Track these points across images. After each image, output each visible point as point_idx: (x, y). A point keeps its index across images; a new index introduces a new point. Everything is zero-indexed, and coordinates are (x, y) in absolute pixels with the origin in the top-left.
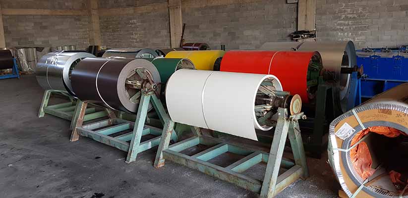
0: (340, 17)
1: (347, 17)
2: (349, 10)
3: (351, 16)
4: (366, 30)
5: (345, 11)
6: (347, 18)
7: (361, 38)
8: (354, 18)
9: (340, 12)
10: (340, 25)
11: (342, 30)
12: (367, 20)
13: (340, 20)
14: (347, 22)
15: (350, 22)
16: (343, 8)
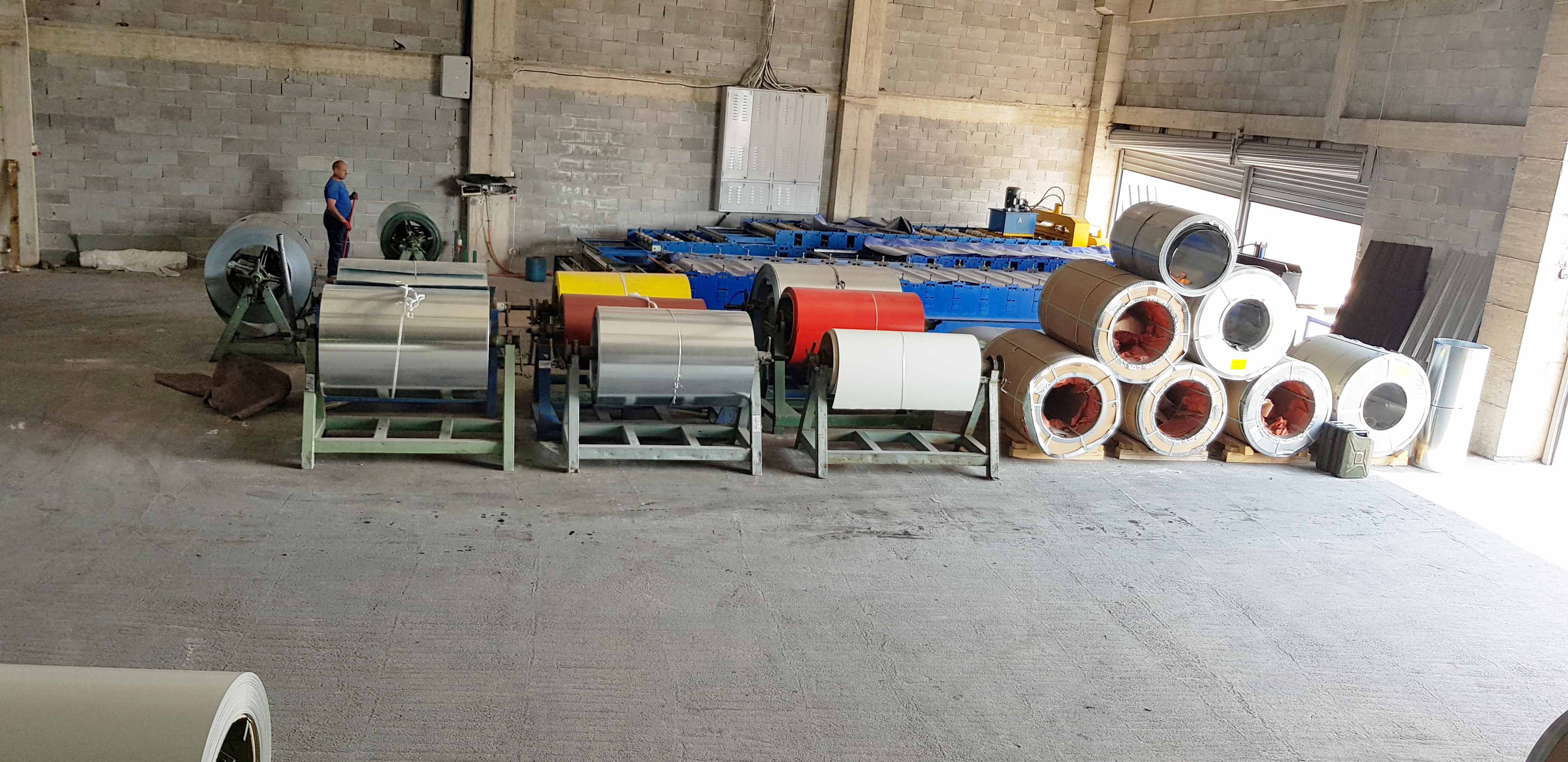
0: (565, 149)
1: (581, 151)
2: (584, 134)
3: (588, 148)
4: (618, 184)
5: (576, 136)
6: (579, 154)
7: (607, 201)
8: (595, 154)
9: (566, 136)
10: (566, 166)
11: (569, 179)
12: (621, 162)
13: (565, 156)
14: (579, 163)
15: (587, 162)
16: (572, 130)
